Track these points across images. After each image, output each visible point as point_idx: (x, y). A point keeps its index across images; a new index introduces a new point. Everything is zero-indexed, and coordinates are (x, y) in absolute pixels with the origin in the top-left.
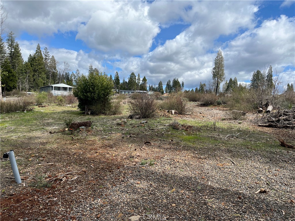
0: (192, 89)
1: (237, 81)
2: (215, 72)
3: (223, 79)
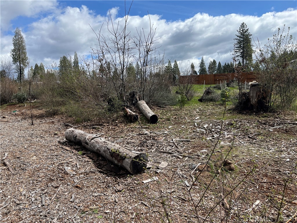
1: (43, 67)
3: (27, 64)
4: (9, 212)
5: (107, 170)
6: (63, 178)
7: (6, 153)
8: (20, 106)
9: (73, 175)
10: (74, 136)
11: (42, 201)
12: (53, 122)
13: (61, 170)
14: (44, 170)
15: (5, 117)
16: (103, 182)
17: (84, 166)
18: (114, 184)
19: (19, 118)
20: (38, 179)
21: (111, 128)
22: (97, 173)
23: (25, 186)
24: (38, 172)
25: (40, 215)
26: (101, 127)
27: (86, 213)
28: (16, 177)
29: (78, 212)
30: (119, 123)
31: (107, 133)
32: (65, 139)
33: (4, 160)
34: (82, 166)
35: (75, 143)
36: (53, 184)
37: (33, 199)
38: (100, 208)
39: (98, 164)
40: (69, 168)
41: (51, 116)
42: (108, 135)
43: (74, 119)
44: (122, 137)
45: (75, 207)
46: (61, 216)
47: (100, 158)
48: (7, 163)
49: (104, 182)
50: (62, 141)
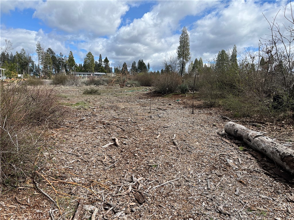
0: (158, 71)
1: (202, 62)
2: (181, 51)
3: (189, 59)
4: (180, 185)
5: (275, 174)
6: (225, 169)
7: (174, 134)
8: (182, 96)
9: (236, 168)
10: (235, 130)
11: (207, 184)
12: (211, 114)
13: (223, 161)
14: (207, 156)
15: (171, 105)
16: (270, 186)
17: (247, 163)
18: (284, 191)
19: (182, 107)
20: (203, 164)
21: (275, 128)
22: (262, 174)
23: (192, 167)
24: (202, 157)
25: (206, 197)
26: (263, 125)
27: (253, 212)
28: (184, 157)
29: (244, 207)
30: (286, 125)
31: (270, 133)
32: (224, 132)
33: (173, 140)
34: (245, 162)
35: (234, 137)
36: (216, 172)
37: (200, 180)
38: (269, 212)
39: (263, 164)
40: (231, 161)
41: (208, 107)
42: (272, 136)
43: (231, 113)
44: (291, 141)
45: (240, 202)
46: (227, 205)
47: (265, 159)
48: (176, 143)
49: (272, 186)
50: (220, 133)
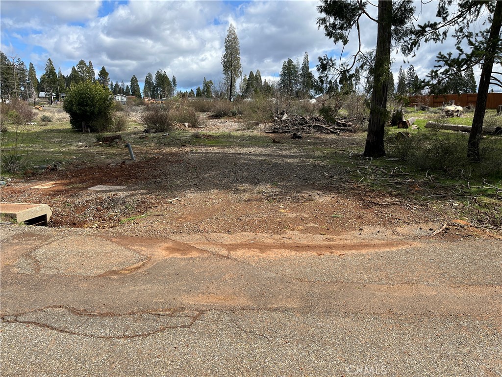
0: (192, 90)
1: (260, 76)
2: (227, 62)
3: (239, 74)
